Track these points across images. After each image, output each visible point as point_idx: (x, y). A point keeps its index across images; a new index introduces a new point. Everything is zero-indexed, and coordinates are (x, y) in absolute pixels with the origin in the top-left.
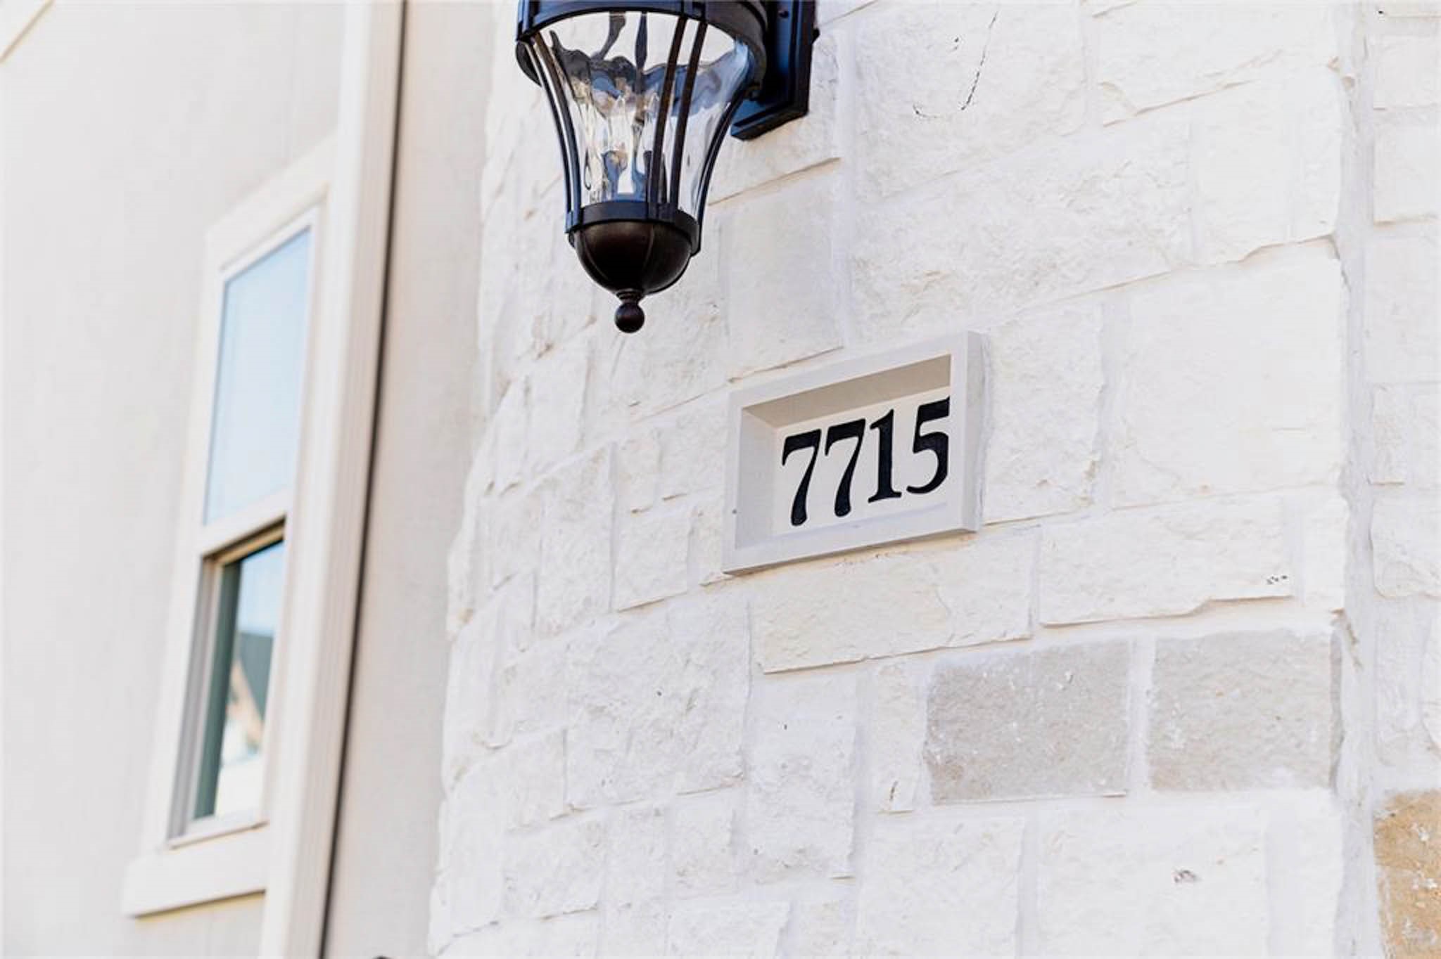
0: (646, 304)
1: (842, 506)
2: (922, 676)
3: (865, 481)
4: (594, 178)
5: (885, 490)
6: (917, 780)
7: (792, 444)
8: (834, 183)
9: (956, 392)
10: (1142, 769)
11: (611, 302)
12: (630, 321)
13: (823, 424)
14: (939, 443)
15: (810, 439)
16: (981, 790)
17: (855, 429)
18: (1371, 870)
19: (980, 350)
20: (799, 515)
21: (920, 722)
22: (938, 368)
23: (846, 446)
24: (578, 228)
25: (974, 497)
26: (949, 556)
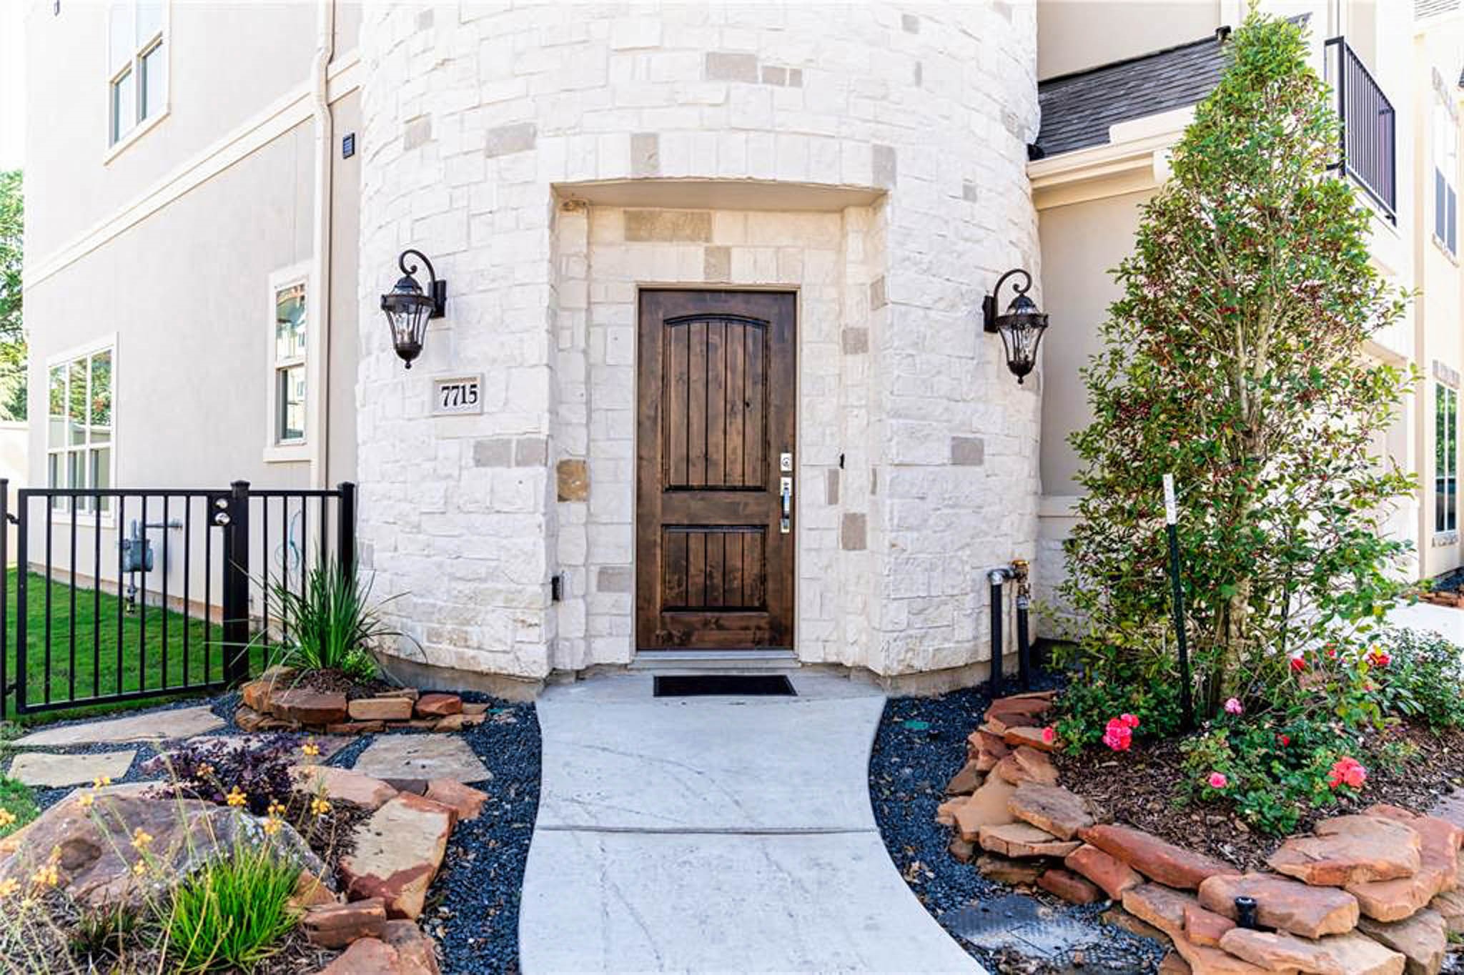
0: (412, 362)
1: (455, 403)
2: (472, 442)
3: (460, 399)
4: (399, 337)
5: (464, 402)
6: (472, 463)
7: (444, 388)
8: (451, 333)
9: (478, 382)
10: (513, 463)
11: (404, 362)
12: (408, 366)
13: (451, 385)
14: (474, 393)
15: (447, 388)
16: (484, 465)
17: (457, 387)
18: (556, 475)
19: (483, 375)
20: (446, 404)
21: (472, 450)
22: (475, 379)
23: (455, 391)
24: (396, 346)
25: (482, 407)
26: (478, 418)
